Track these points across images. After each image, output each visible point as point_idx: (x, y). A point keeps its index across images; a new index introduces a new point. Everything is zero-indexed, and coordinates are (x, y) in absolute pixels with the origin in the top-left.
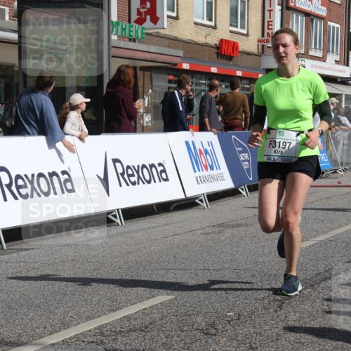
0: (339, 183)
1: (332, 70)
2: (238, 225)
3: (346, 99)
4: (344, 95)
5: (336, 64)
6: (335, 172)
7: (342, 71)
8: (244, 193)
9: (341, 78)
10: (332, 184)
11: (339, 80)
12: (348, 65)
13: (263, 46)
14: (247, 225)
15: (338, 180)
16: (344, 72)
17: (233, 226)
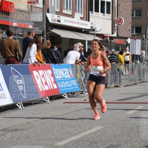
0: (85, 100)
1: (79, 23)
2: (16, 130)
3: (88, 43)
4: (87, 41)
5: (81, 19)
6: (82, 93)
7: (85, 25)
8: (20, 107)
9: (84, 29)
10: (80, 101)
11: (83, 31)
12: (89, 21)
13: (31, 6)
14: (22, 130)
15: (84, 98)
16: (87, 25)
17: (13, 130)
